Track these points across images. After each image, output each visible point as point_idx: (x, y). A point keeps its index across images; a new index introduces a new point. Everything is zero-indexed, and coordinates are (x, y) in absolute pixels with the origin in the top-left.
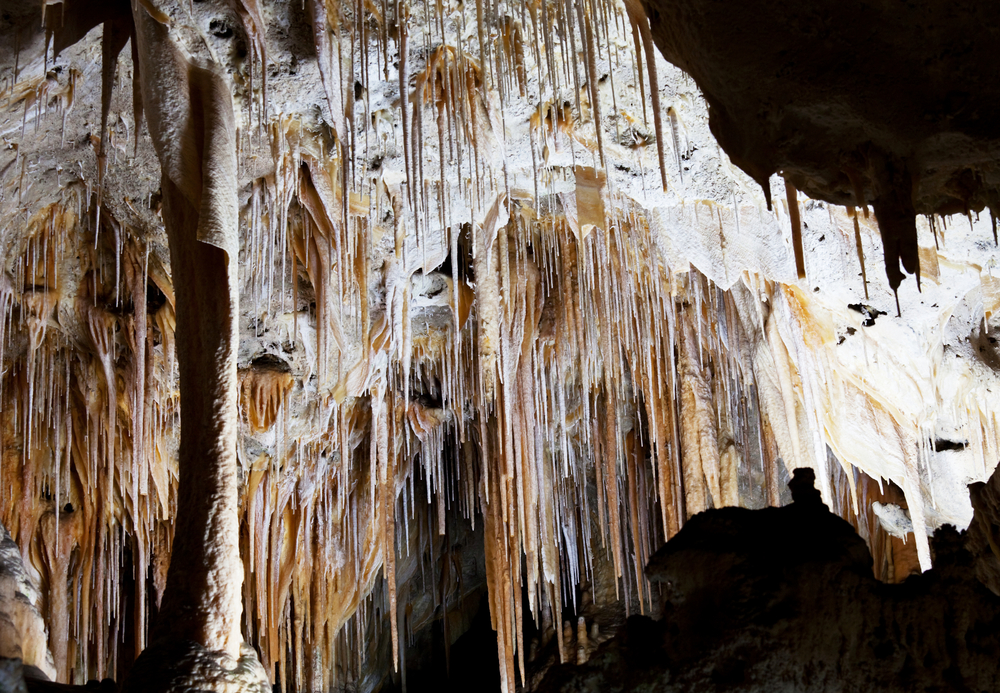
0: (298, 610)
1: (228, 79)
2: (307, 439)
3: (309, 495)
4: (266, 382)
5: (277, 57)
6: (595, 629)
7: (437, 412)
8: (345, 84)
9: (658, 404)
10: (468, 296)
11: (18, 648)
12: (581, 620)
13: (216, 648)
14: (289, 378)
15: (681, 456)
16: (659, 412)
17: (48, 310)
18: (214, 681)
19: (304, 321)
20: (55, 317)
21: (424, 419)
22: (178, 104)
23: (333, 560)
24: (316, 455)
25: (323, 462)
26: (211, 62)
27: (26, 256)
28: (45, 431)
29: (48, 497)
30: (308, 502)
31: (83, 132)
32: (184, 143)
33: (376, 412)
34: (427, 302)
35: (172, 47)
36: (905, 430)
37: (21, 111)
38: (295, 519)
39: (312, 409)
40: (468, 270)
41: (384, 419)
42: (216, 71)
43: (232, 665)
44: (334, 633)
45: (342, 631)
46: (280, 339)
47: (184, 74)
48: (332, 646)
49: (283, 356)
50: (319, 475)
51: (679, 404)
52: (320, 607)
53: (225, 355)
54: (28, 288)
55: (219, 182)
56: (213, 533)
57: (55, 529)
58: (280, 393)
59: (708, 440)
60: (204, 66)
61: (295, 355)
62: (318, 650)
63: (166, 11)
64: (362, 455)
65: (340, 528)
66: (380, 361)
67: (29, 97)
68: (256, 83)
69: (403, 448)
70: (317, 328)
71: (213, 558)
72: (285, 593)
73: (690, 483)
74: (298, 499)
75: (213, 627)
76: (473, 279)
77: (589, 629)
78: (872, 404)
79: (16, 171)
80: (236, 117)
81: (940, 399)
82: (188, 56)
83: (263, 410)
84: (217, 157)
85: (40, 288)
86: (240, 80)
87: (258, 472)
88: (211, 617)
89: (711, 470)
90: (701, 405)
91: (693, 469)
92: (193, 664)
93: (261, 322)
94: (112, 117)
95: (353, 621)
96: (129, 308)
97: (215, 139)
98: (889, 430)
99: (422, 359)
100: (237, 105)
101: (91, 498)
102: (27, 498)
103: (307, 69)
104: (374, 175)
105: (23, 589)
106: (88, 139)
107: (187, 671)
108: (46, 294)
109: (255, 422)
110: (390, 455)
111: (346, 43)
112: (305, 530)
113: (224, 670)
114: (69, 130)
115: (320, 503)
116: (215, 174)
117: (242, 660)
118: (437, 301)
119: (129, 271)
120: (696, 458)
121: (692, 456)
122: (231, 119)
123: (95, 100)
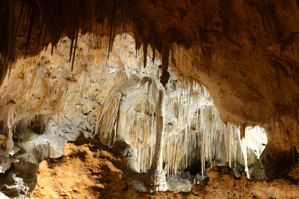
0: (173, 158)
1: (164, 92)
2: (176, 134)
3: (176, 141)
4: (170, 127)
5: (171, 90)
6: (217, 162)
7: (195, 131)
8: (180, 94)
9: (226, 132)
10: (199, 117)
11: (133, 166)
12: (215, 161)
13: (158, 170)
14: (173, 126)
15: (229, 140)
16: (226, 134)
17: (140, 115)
18: (158, 175)
19: (176, 119)
20: (141, 116)
21: (193, 132)
22: (158, 95)
23: (179, 151)
24: (177, 136)
25: (178, 137)
26: (162, 89)
27: (137, 107)
28: (138, 131)
29: (139, 140)
30: (176, 143)
31: (146, 93)
32: (158, 101)
33: (186, 131)
34: (193, 117)
35: (157, 87)
36: (257, 143)
37: (137, 90)
38: (174, 145)
39: (177, 130)
40: (199, 113)
41: (187, 132)
42: (163, 91)
43: (160, 173)
44: (178, 161)
45: (180, 161)
46: (172, 121)
47: (159, 91)
48: (178, 163)
49: (173, 123)
50: (177, 139)
51: (229, 133)
52: (176, 158)
53: (162, 131)
54: (137, 112)
55: (162, 107)
56: (159, 155)
57: (139, 145)
58: (172, 128)
59: (233, 138)
60: (161, 90)
61: (174, 123)
62: (176, 164)
63: (156, 83)
64: (184, 136)
65: (180, 146)
66: (186, 124)
67: (138, 89)
68: (168, 93)
69: (190, 136)
70: (177, 119)
71: (159, 158)
72: (172, 155)
73: (230, 145)
74: (174, 142)
75: (158, 167)
76: (200, 114)
77: (216, 162)
78: (253, 139)
79: (136, 97)
80: (165, 97)
81: (262, 139)
82: (159, 89)
83: (169, 131)
84: (162, 103)
85: (139, 111)
86: (166, 92)
87: (169, 138)
88: (158, 166)
89: (233, 143)
90: (232, 133)
91: (230, 143)
92: (155, 172)
93: (170, 118)
94: (150, 91)
95: (182, 159)
96: (151, 115)
97: (162, 101)
98: (255, 143)
99: (193, 123)
100: (165, 95)
101: (145, 140)
102: (136, 140)
103: (175, 91)
104: (184, 104)
105: (134, 158)
106: (146, 94)
107: (154, 173)
108: (140, 112)
109: (168, 132)
110: (188, 137)
111: (180, 89)
112: (175, 147)
113: (159, 173)
114: (143, 92)
115: (178, 143)
116: (162, 106)
117: (162, 172)
118: (195, 117)
119: (151, 110)
120: (231, 141)
121: (230, 141)
122: (165, 98)
123: (147, 89)
